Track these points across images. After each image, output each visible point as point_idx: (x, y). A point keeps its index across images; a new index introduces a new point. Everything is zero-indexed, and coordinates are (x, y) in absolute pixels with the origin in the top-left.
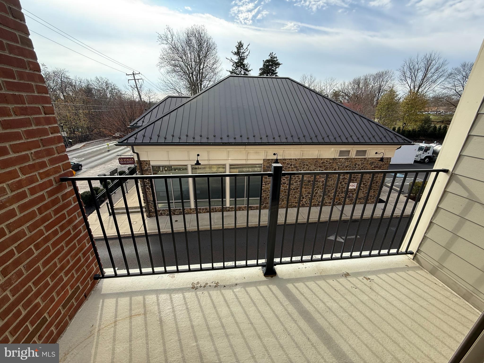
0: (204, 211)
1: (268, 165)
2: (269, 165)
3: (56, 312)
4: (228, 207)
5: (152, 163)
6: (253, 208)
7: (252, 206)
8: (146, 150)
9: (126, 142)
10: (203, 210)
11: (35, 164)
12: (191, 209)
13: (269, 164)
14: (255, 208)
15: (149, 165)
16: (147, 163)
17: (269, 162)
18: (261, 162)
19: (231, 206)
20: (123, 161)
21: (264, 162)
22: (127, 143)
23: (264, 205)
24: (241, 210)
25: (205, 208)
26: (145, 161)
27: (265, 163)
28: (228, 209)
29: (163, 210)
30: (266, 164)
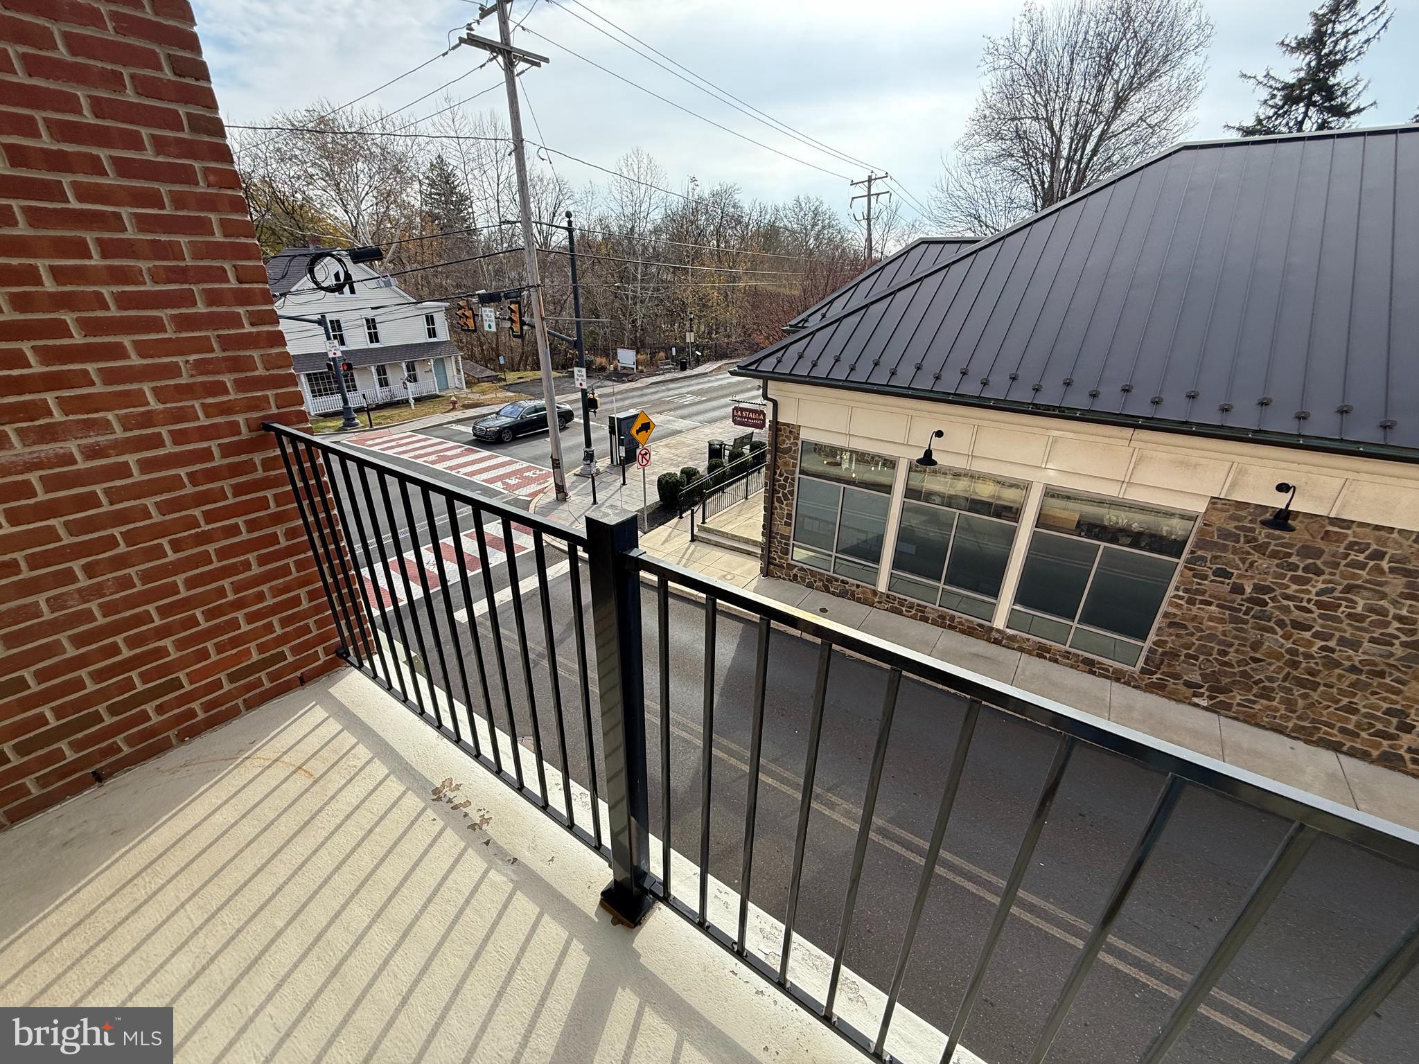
0: (914, 612)
1: (1231, 526)
2: (1236, 527)
3: (209, 680)
4: (998, 631)
5: (804, 435)
6: (1099, 668)
7: (1099, 663)
8: (798, 396)
9: (753, 367)
10: (912, 608)
11: (194, 384)
12: (875, 593)
13: (1236, 524)
14: (1108, 671)
15: (797, 438)
16: (794, 430)
17: (1243, 513)
18: (1200, 507)
19: (1009, 631)
20: (741, 416)
21: (1214, 509)
22: (756, 370)
23: (1158, 676)
24: (1045, 658)
25: (918, 605)
26: (788, 425)
27: (1215, 513)
28: (995, 635)
29: (802, 569)
30: (1219, 520)
